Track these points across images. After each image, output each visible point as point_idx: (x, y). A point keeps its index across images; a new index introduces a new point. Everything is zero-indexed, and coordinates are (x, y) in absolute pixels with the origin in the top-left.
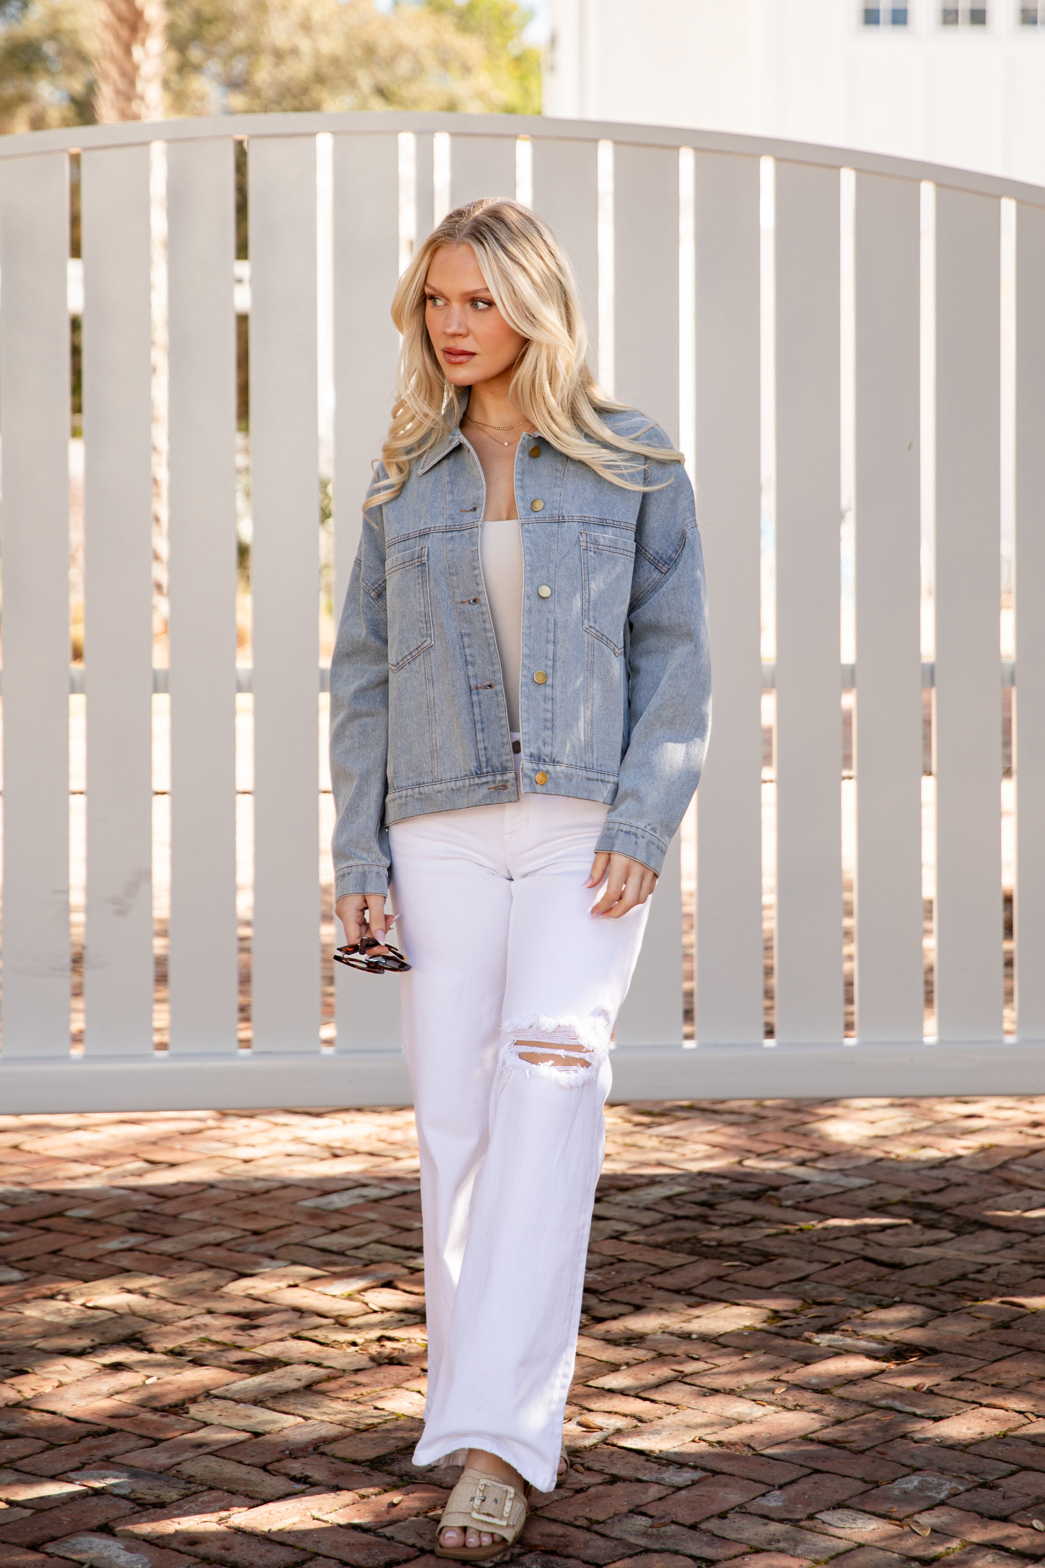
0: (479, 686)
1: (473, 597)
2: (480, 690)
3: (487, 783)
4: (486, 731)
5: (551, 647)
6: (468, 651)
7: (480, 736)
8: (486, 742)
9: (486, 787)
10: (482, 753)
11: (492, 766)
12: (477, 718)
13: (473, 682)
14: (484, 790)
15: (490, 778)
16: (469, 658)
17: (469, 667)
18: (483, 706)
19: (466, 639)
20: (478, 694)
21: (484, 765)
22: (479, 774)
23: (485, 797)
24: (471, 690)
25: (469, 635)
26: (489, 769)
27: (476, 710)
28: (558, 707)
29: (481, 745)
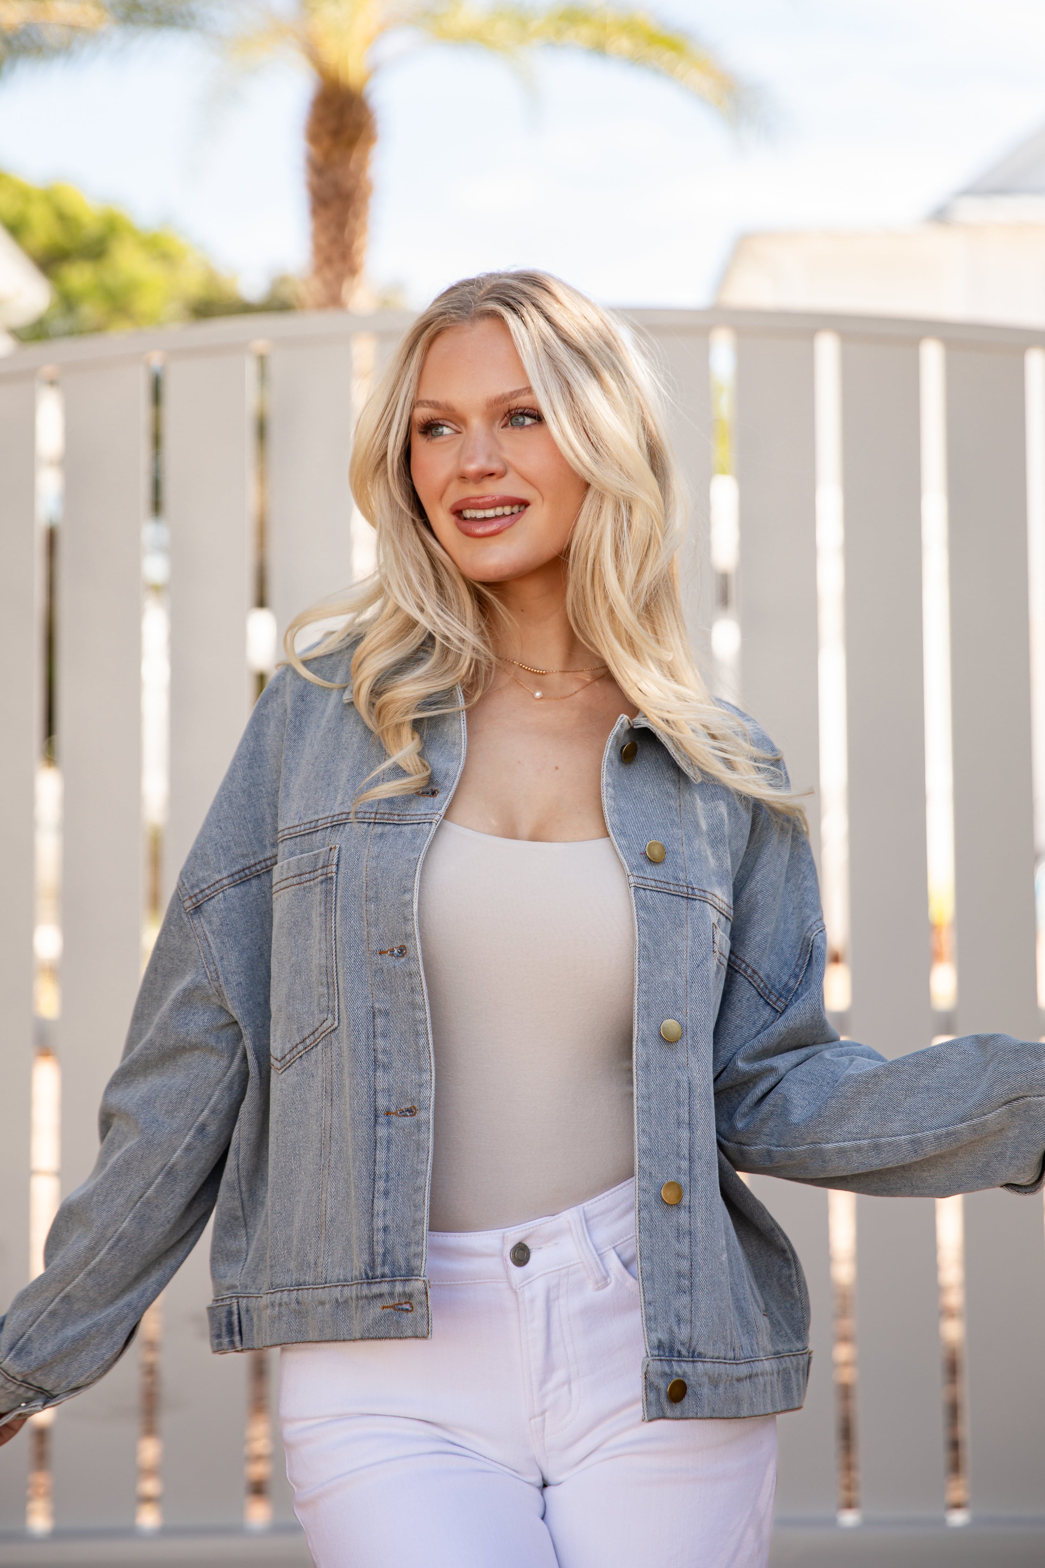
0: (393, 1109)
1: (400, 944)
2: (394, 1118)
3: (381, 1295)
4: (392, 1195)
5: (685, 1134)
6: (381, 1043)
7: (380, 1205)
8: (389, 1217)
9: (379, 1303)
10: (379, 1236)
11: (393, 1263)
12: (381, 1169)
13: (382, 1102)
14: (376, 1310)
15: (385, 1288)
16: (380, 1057)
17: (379, 1073)
18: (393, 1148)
19: (380, 1021)
20: (389, 1123)
21: (379, 1260)
22: (370, 1278)
23: (377, 1322)
24: (376, 1116)
25: (387, 1014)
26: (387, 1270)
27: (381, 1155)
28: (699, 1249)
29: (379, 1223)
